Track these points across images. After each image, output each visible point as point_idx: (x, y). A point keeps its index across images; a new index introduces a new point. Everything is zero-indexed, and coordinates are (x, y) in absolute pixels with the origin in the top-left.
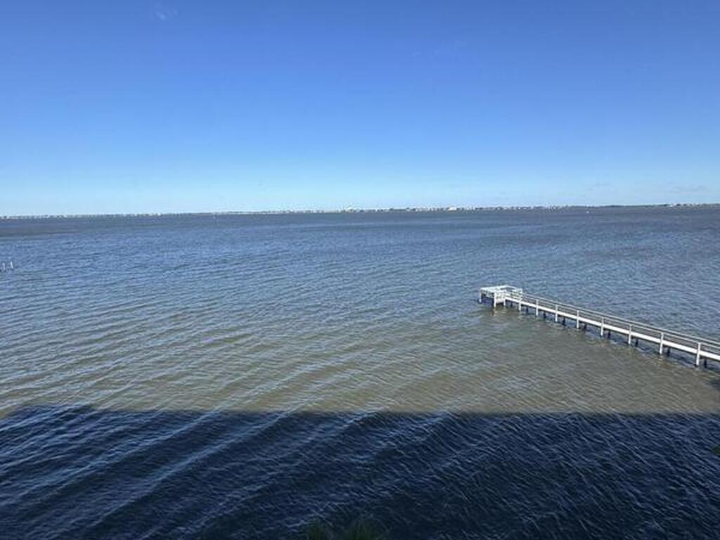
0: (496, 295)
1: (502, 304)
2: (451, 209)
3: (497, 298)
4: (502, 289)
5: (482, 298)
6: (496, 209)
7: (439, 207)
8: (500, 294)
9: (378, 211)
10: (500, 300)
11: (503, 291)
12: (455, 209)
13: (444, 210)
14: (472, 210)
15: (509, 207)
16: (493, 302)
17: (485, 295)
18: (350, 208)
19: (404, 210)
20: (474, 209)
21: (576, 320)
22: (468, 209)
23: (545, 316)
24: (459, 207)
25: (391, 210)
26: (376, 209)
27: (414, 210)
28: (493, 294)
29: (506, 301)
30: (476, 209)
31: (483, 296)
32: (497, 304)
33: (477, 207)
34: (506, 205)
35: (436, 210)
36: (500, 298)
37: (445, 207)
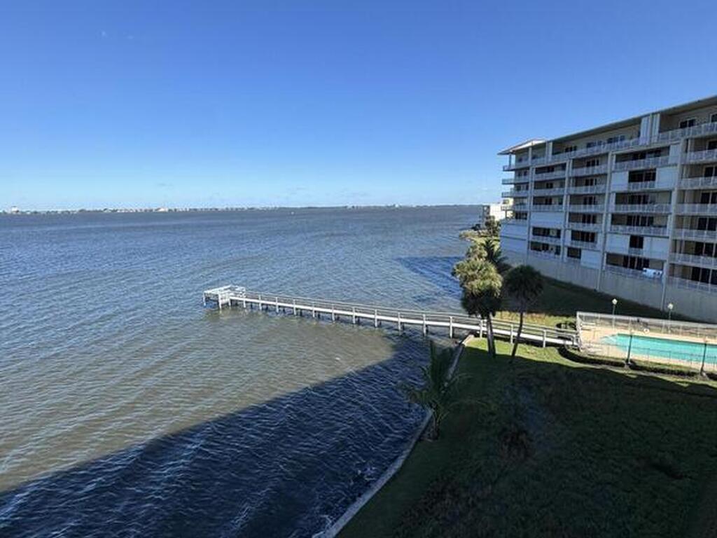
0: (220, 297)
1: (227, 304)
2: (162, 210)
3: (222, 299)
4: (226, 289)
5: (206, 301)
6: (211, 209)
7: (147, 208)
8: (224, 295)
9: (63, 212)
10: (224, 301)
11: (226, 291)
12: (167, 210)
13: (154, 211)
14: (186, 211)
15: (224, 207)
16: (218, 303)
17: (209, 298)
18: (15, 209)
19: (100, 211)
20: (188, 210)
21: (293, 308)
22: (181, 210)
23: (267, 309)
24: (170, 208)
25: (81, 211)
26: (60, 210)
27: (114, 211)
28: (217, 295)
29: (232, 301)
30: (190, 209)
31: (208, 299)
32: (222, 305)
33: (191, 208)
34: (221, 206)
35: (143, 211)
36: (225, 298)
37: (154, 208)
